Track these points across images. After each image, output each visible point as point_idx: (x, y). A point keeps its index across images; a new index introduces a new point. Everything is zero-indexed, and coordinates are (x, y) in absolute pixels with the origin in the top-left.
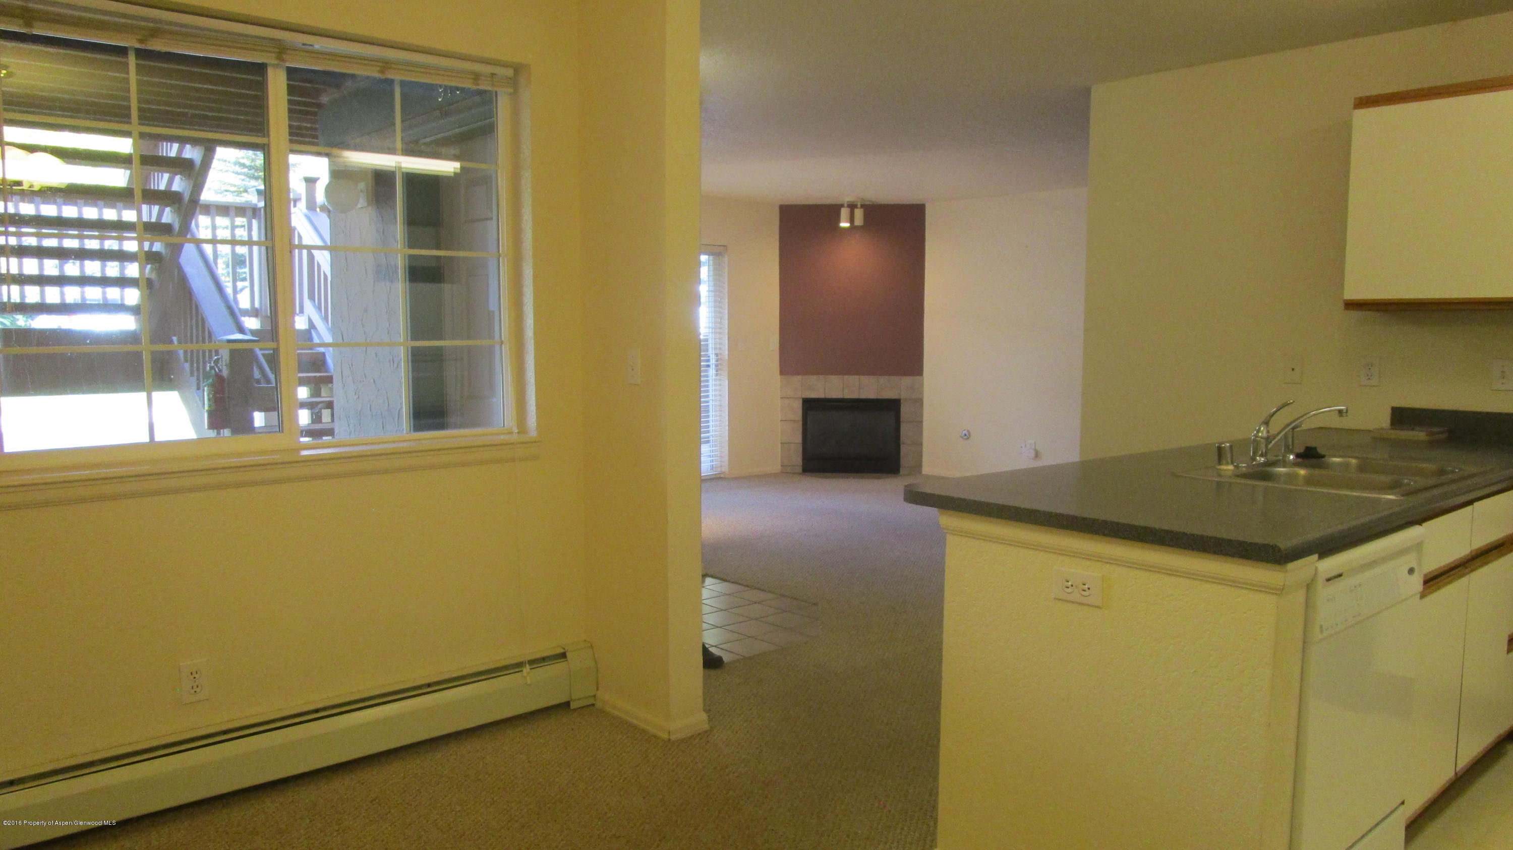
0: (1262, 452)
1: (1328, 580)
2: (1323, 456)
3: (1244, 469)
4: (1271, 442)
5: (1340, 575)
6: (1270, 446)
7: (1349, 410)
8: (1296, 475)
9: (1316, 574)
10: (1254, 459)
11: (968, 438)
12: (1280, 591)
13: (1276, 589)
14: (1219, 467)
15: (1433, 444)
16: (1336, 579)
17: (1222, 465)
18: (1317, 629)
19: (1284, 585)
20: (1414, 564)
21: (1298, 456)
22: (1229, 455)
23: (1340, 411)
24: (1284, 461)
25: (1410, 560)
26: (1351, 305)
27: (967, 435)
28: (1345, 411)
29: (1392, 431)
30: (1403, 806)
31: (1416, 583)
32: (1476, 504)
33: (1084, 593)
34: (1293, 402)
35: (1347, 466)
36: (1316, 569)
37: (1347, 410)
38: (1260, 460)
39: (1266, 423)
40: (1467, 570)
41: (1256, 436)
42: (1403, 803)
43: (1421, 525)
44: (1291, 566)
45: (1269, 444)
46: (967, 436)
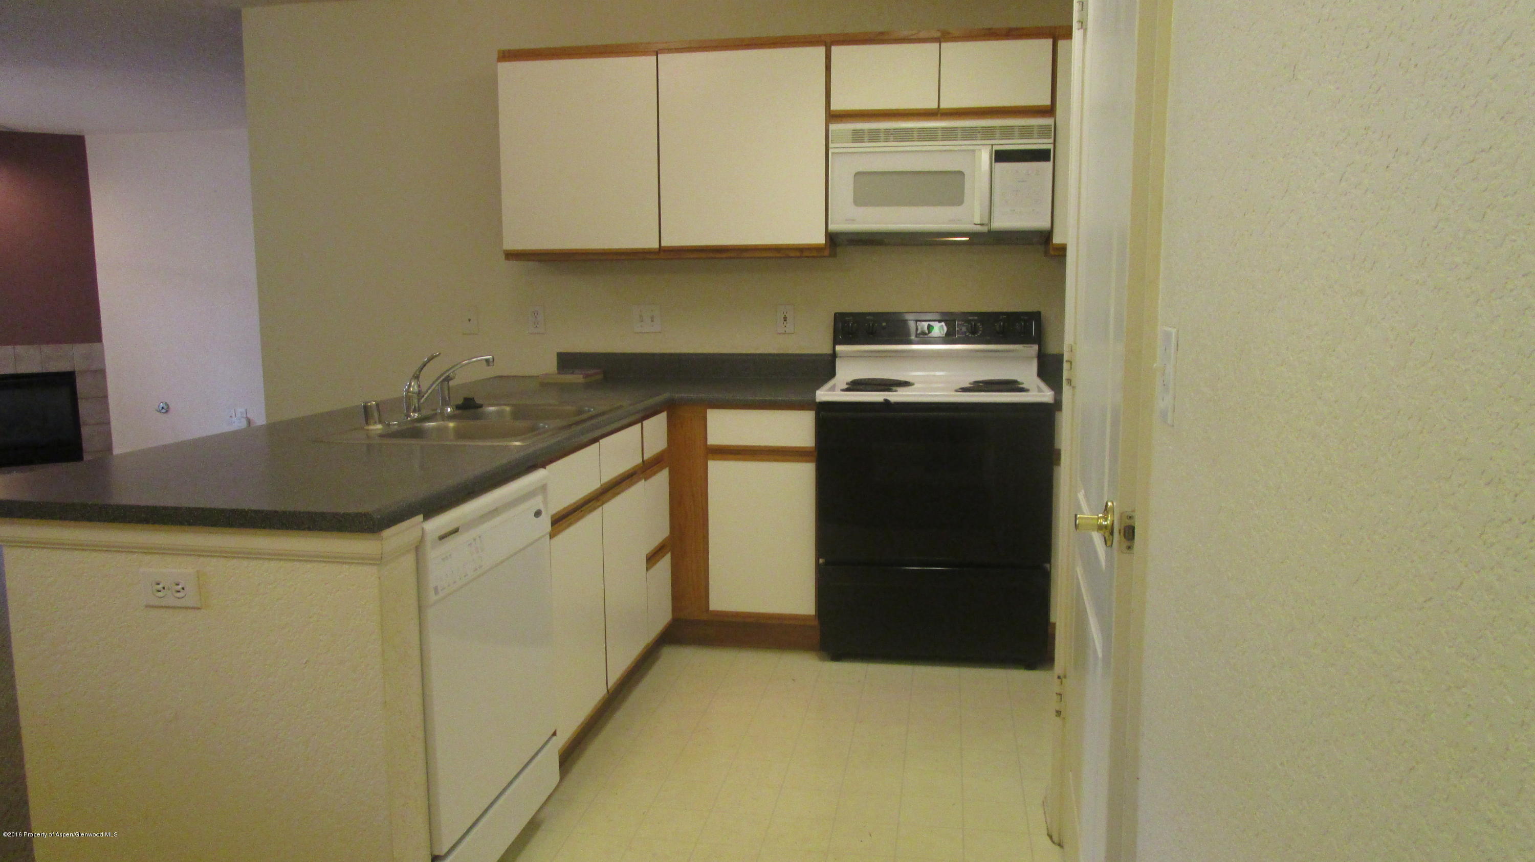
0: (415, 407)
1: (442, 538)
2: (481, 406)
3: (396, 427)
4: (423, 396)
5: (456, 531)
6: (422, 401)
7: (495, 359)
8: (447, 428)
9: (423, 537)
10: (408, 416)
11: (167, 411)
12: (378, 561)
13: (374, 559)
14: (367, 428)
15: (588, 386)
16: (454, 535)
17: (370, 425)
18: (432, 593)
19: (382, 554)
20: (541, 507)
21: (458, 407)
22: (376, 414)
23: (487, 360)
24: (442, 413)
25: (536, 503)
26: (513, 256)
27: (165, 407)
28: (491, 360)
29: (559, 376)
30: (554, 738)
31: (545, 522)
32: (602, 441)
33: (178, 595)
34: (440, 354)
35: (500, 414)
36: (423, 528)
37: (493, 358)
38: (414, 416)
39: (416, 377)
40: (599, 504)
41: (408, 391)
42: (554, 734)
43: (545, 468)
44: (387, 533)
45: (421, 399)
46: (166, 409)
